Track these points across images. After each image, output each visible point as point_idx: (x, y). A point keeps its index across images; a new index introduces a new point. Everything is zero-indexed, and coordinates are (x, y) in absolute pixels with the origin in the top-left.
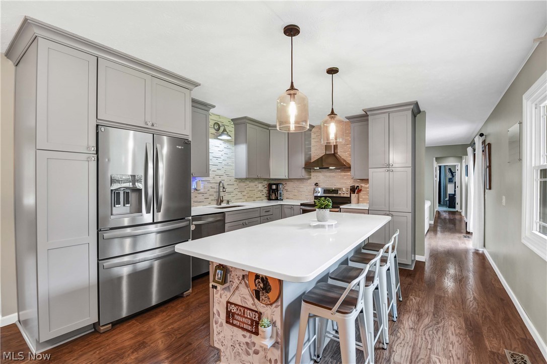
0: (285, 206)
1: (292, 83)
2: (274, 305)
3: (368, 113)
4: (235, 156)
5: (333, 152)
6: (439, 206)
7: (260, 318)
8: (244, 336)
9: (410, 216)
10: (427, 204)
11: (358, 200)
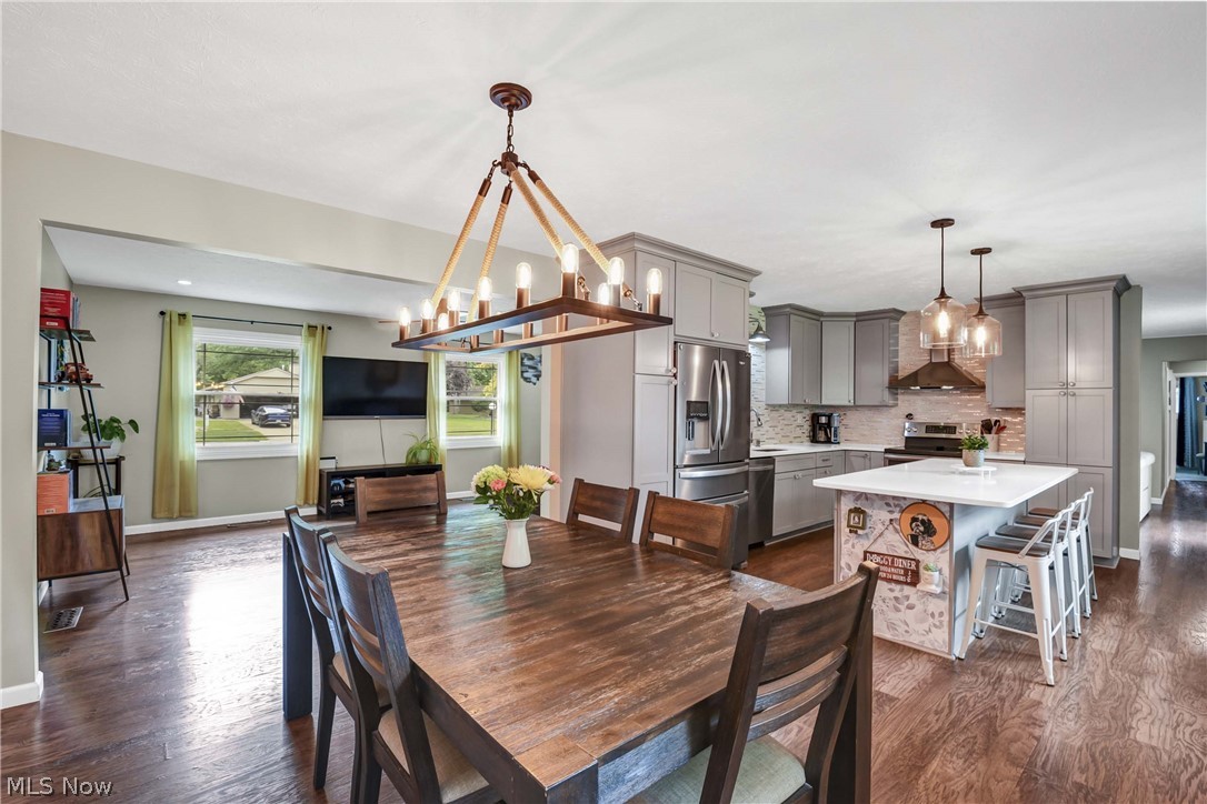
0: (852, 453)
1: (943, 288)
2: (939, 551)
3: (1024, 294)
4: (767, 367)
5: (946, 360)
6: (1177, 471)
7: (917, 566)
8: (891, 590)
9: (1109, 473)
10: (1146, 461)
11: (999, 445)
